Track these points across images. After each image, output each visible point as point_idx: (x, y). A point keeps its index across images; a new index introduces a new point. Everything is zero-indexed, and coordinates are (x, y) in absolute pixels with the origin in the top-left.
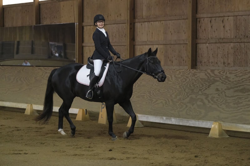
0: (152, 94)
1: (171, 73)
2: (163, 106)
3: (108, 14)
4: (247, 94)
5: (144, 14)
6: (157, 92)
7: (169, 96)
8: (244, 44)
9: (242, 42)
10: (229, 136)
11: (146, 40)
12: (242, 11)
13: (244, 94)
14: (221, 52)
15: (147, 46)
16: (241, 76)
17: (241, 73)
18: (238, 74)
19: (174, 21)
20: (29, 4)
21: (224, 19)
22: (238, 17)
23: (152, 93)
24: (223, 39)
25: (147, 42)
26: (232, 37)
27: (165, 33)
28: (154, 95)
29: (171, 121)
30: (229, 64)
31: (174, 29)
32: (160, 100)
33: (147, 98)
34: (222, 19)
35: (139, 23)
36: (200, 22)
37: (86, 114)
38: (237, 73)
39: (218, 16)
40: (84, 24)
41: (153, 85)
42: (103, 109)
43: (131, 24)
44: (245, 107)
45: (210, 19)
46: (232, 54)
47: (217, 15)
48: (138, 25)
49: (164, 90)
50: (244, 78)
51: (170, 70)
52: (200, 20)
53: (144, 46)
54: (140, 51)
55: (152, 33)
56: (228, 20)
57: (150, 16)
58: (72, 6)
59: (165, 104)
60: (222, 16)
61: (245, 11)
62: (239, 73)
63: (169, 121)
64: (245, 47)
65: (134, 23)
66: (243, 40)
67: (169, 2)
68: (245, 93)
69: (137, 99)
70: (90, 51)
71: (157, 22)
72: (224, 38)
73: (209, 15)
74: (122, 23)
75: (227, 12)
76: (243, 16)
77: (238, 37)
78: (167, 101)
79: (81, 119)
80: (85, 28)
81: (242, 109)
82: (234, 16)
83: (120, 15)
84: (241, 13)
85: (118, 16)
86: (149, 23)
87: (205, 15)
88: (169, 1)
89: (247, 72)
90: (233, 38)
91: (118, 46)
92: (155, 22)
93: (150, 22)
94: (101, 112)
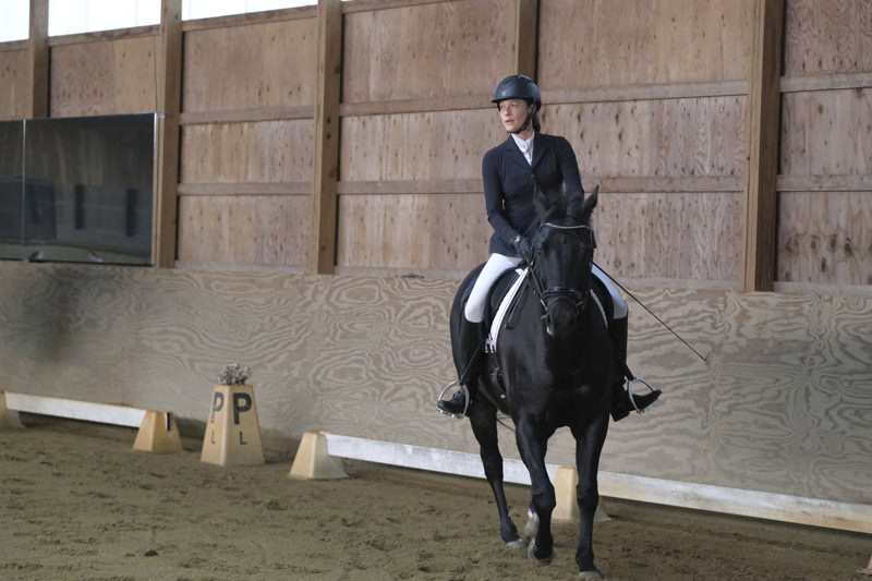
0: (383, 366)
1: (445, 292)
2: (417, 406)
3: (262, 83)
4: (681, 373)
5: (373, 87)
6: (401, 358)
7: (436, 371)
8: (683, 198)
9: (673, 192)
10: (610, 516)
11: (377, 178)
12: (677, 83)
13: (673, 373)
14: (607, 225)
15: (379, 197)
16: (666, 309)
17: (666, 297)
18: (657, 303)
19: (463, 112)
20: (17, 47)
21: (620, 111)
22: (666, 102)
23: (385, 363)
24: (614, 179)
25: (379, 185)
26: (646, 173)
27: (436, 156)
28: (390, 370)
29: (431, 459)
30: (633, 265)
31: (463, 142)
32: (408, 385)
33: (369, 378)
34: (614, 108)
35: (356, 118)
36: (547, 118)
37: (169, 429)
38: (652, 297)
39: (602, 98)
40: (185, 118)
41: (387, 334)
42: (217, 413)
43: (328, 120)
44: (674, 418)
45: (578, 107)
46: (643, 232)
47: (601, 95)
48: (352, 125)
49: (422, 353)
50: (676, 318)
51: (443, 283)
52: (545, 112)
53: (369, 198)
54: (355, 214)
55: (397, 155)
56: (632, 112)
57: (390, 95)
58: (150, 54)
59: (422, 401)
60: (616, 97)
61: (689, 83)
62: (660, 297)
63: (422, 458)
64: (683, 209)
65: (341, 119)
66: (677, 185)
67: (450, 48)
68: (673, 368)
69: (337, 382)
70: (201, 213)
71: (413, 116)
72: (619, 177)
73: (575, 96)
74: (304, 116)
75: (630, 85)
76: (682, 101)
77: (663, 174)
78: (430, 389)
79: (149, 447)
80: (188, 131)
81: (662, 423)
82: (652, 99)
83: (299, 89)
84: (673, 91)
85: (290, 93)
86: (386, 117)
87: (561, 96)
88: (453, 44)
89: (684, 294)
90: (648, 178)
91: (289, 198)
92: (405, 116)
93: (390, 114)
94: (212, 422)
